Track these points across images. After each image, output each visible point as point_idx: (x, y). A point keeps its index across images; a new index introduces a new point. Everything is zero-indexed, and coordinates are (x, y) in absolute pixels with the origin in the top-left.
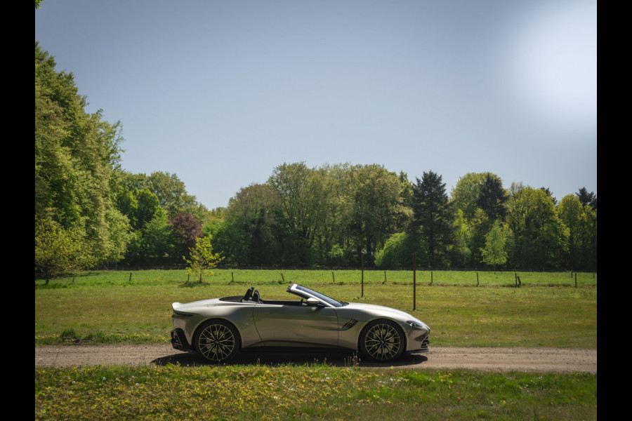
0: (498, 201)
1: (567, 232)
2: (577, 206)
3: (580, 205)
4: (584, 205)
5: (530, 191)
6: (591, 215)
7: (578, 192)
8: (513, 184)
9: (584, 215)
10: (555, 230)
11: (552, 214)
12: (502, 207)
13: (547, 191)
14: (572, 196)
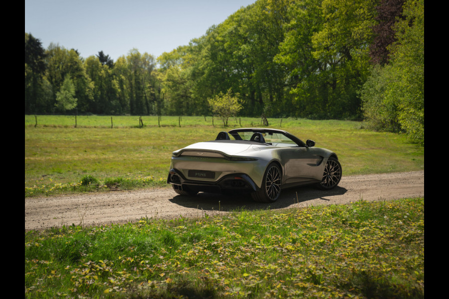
0: (39, 57)
1: (92, 85)
2: (98, 65)
3: (100, 63)
4: (102, 65)
5: (64, 52)
6: (107, 72)
7: (98, 54)
8: (51, 44)
9: (103, 72)
10: (84, 83)
11: (81, 70)
12: (42, 63)
13: (76, 52)
14: (94, 57)
